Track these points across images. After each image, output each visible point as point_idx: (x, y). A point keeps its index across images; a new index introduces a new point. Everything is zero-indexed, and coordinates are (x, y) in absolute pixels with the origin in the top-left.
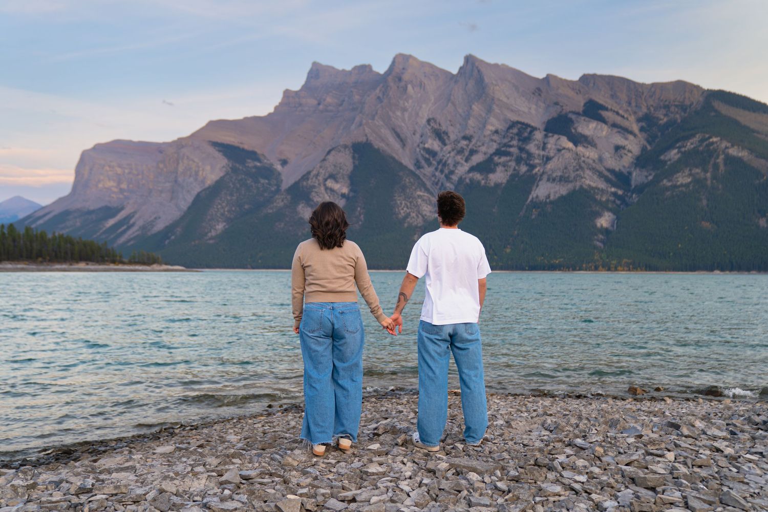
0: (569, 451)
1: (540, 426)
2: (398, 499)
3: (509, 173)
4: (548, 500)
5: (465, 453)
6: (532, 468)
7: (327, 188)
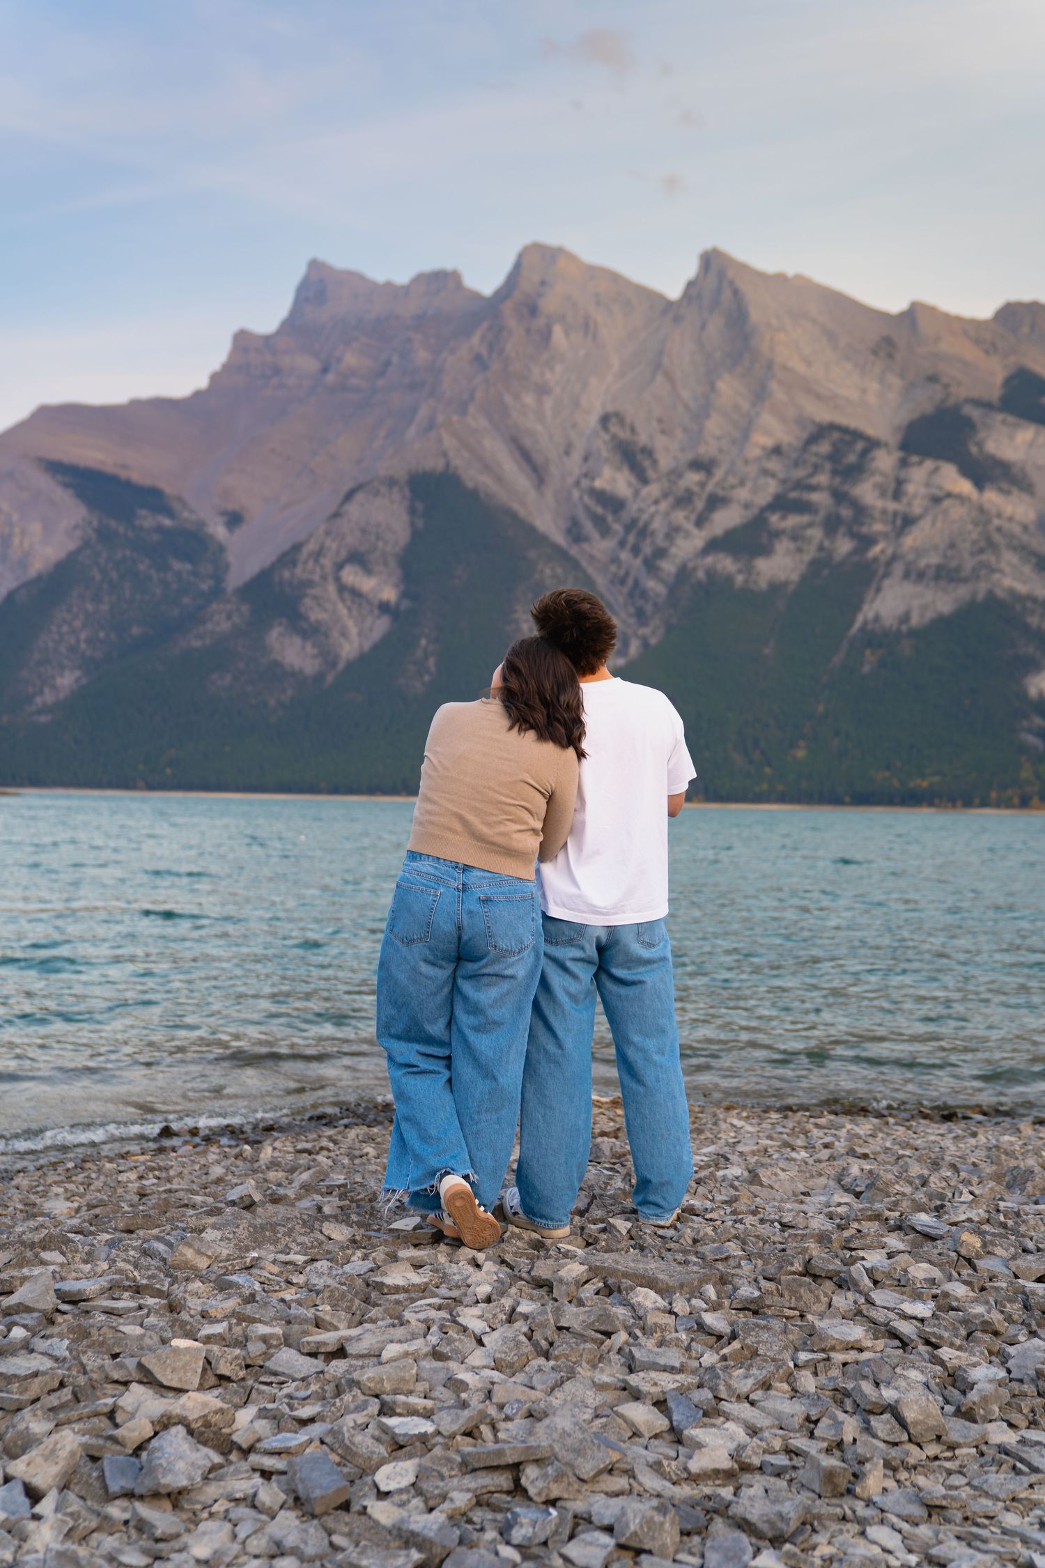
0: (894, 1241)
1: (832, 1183)
2: (452, 1351)
3: (807, 557)
4: (828, 1359)
5: (633, 1242)
6: (795, 1280)
7: (342, 588)
